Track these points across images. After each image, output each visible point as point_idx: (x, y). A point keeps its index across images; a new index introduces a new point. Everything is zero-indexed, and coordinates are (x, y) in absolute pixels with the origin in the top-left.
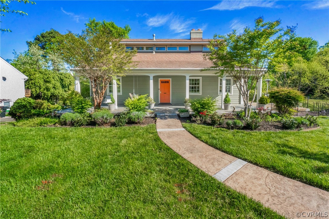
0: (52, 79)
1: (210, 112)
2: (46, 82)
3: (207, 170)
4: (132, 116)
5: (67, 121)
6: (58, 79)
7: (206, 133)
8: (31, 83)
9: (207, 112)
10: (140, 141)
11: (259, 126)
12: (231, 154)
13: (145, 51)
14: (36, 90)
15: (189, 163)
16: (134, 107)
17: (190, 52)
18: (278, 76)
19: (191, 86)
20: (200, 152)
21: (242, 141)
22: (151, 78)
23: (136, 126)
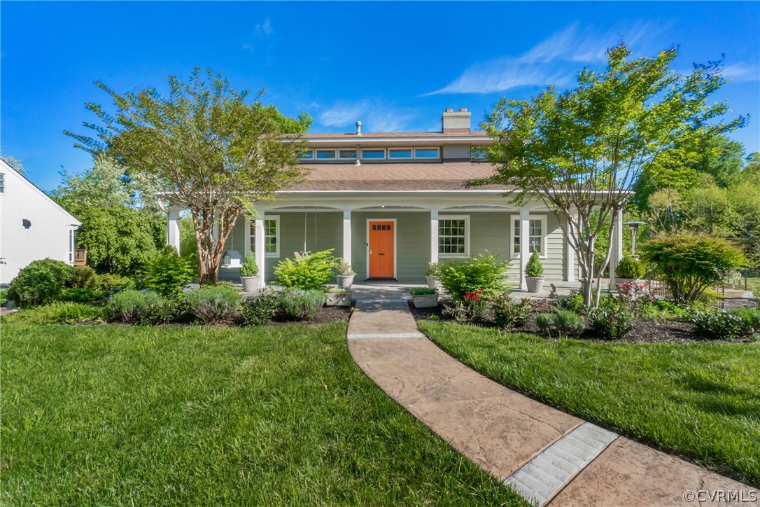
0: (136, 227)
1: (490, 292)
2: (122, 233)
3: (484, 459)
4: (288, 301)
5: (124, 311)
6: (149, 228)
7: (480, 346)
8: (89, 236)
9: (484, 293)
10: (294, 361)
11: (630, 329)
12: (560, 405)
13: (337, 161)
14: (99, 253)
15: (427, 433)
16: (298, 280)
17: (442, 161)
18: (655, 218)
19: (444, 236)
20: (464, 398)
21: (586, 368)
22: (347, 214)
23: (296, 326)
